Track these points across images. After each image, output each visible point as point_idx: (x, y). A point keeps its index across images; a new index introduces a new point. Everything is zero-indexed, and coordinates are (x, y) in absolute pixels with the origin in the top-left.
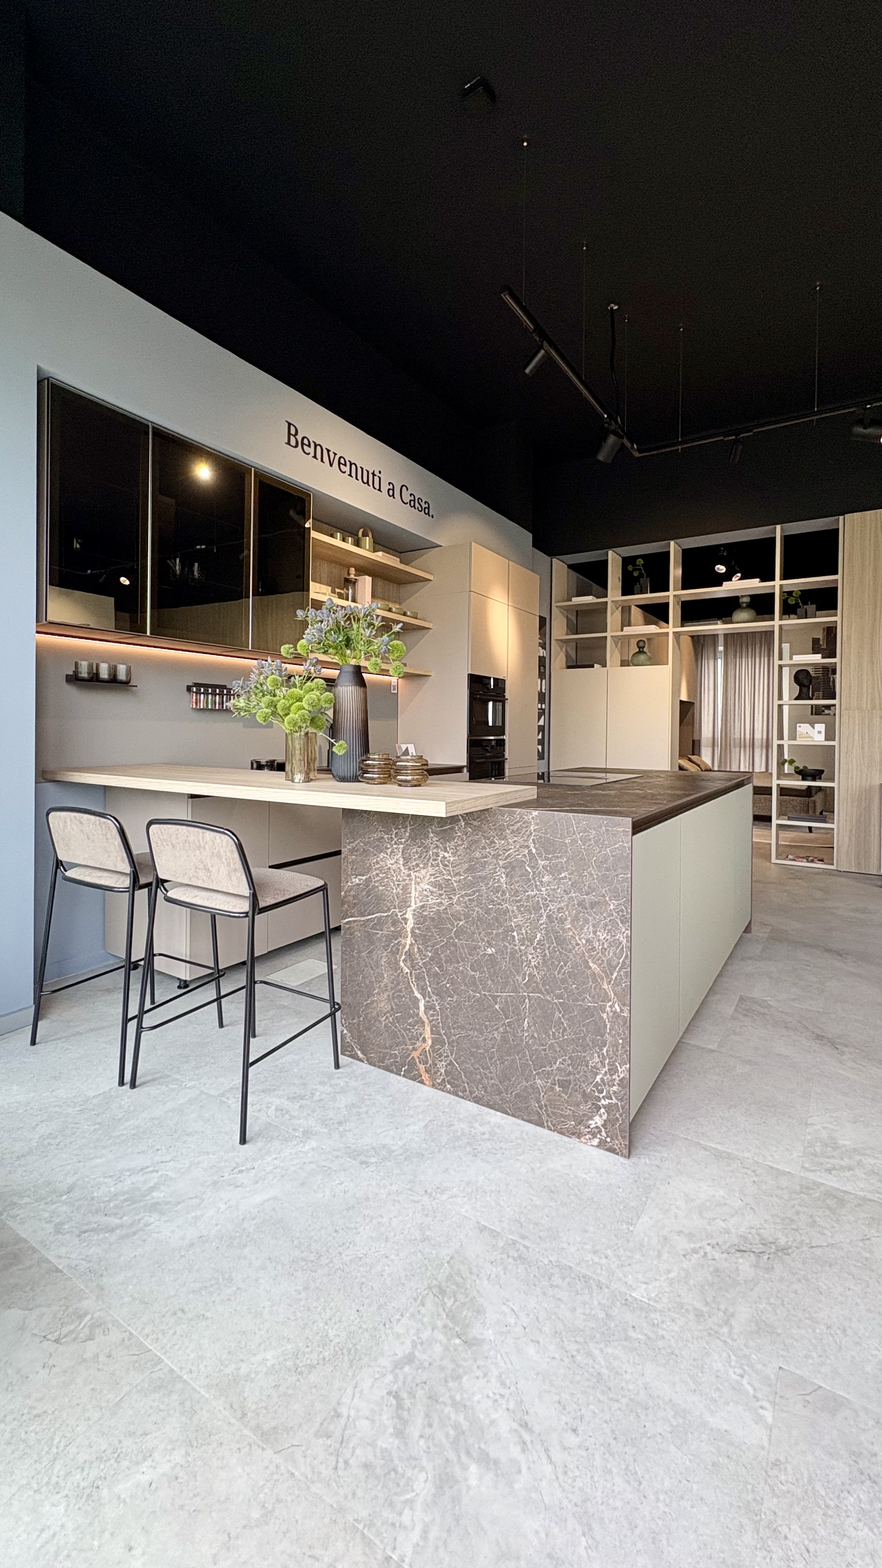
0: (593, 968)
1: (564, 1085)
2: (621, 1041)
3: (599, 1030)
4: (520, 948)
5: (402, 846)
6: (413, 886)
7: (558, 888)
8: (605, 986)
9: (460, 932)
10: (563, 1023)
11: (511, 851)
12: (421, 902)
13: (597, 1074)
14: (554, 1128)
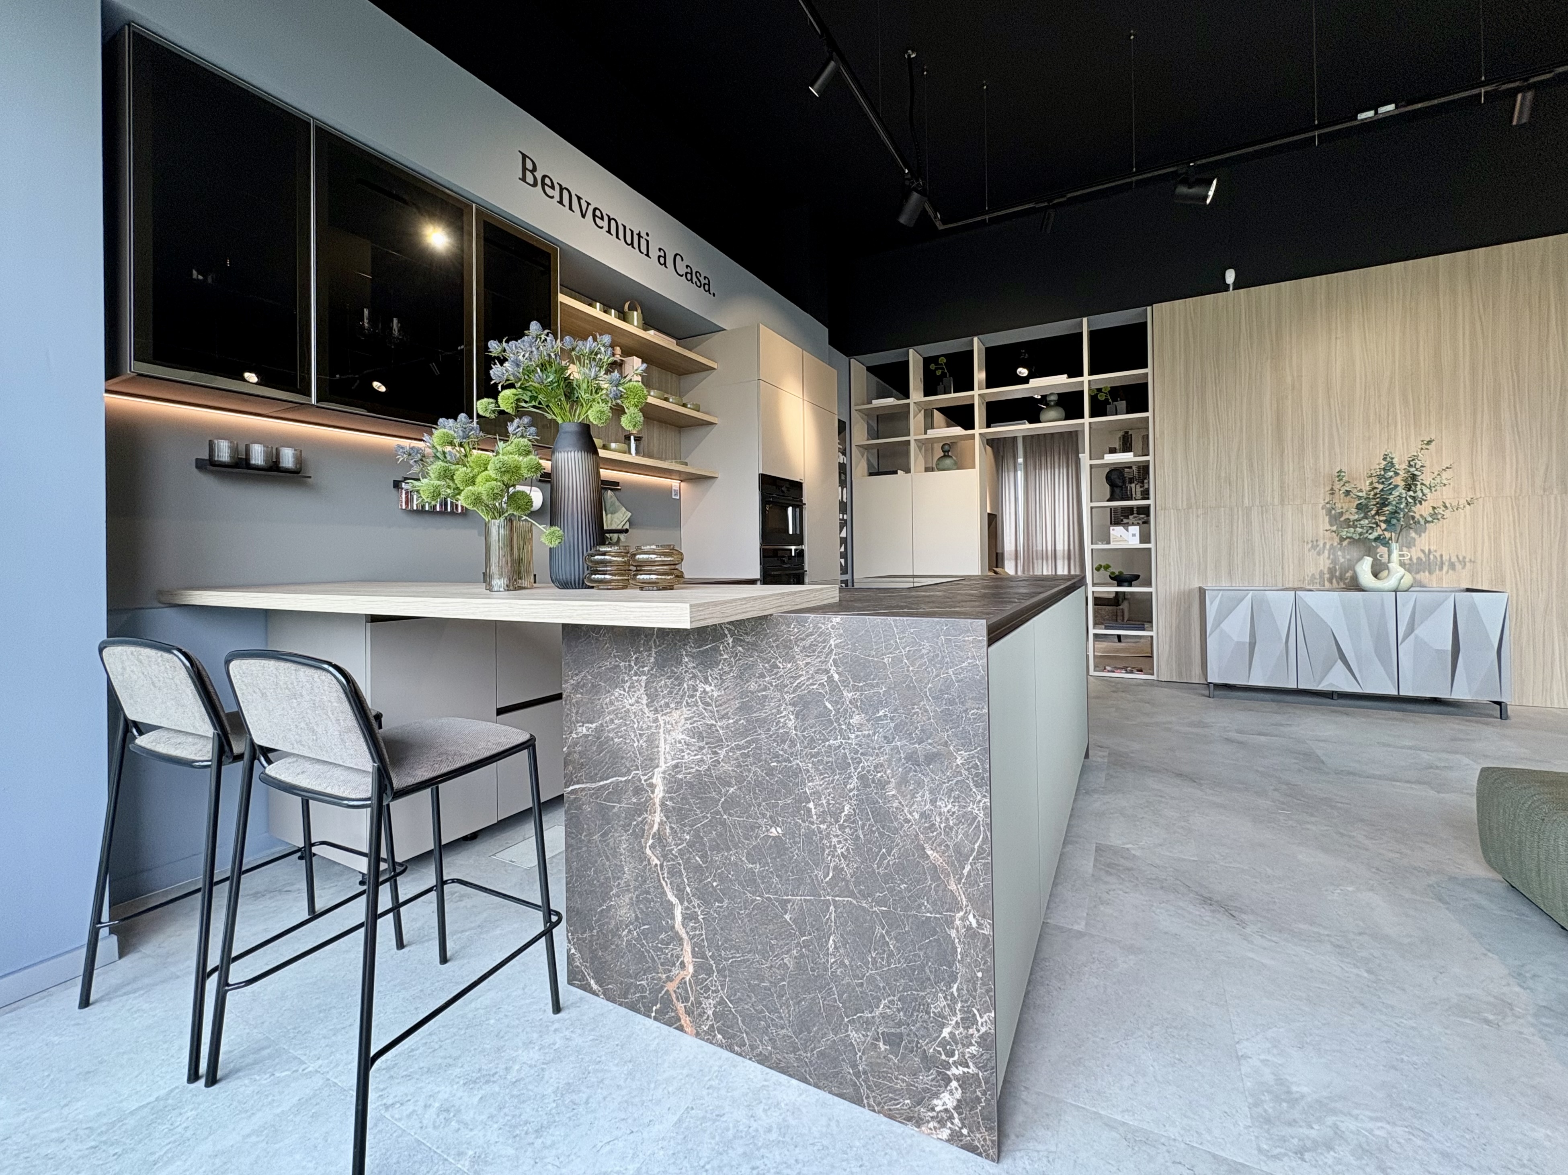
0: (932, 858)
1: (893, 1041)
2: (980, 975)
3: (946, 956)
4: (819, 828)
5: (645, 678)
6: (662, 736)
7: (874, 734)
8: (952, 886)
9: (731, 803)
10: (888, 945)
11: (802, 678)
12: (673, 760)
13: (943, 1026)
14: (879, 1108)
